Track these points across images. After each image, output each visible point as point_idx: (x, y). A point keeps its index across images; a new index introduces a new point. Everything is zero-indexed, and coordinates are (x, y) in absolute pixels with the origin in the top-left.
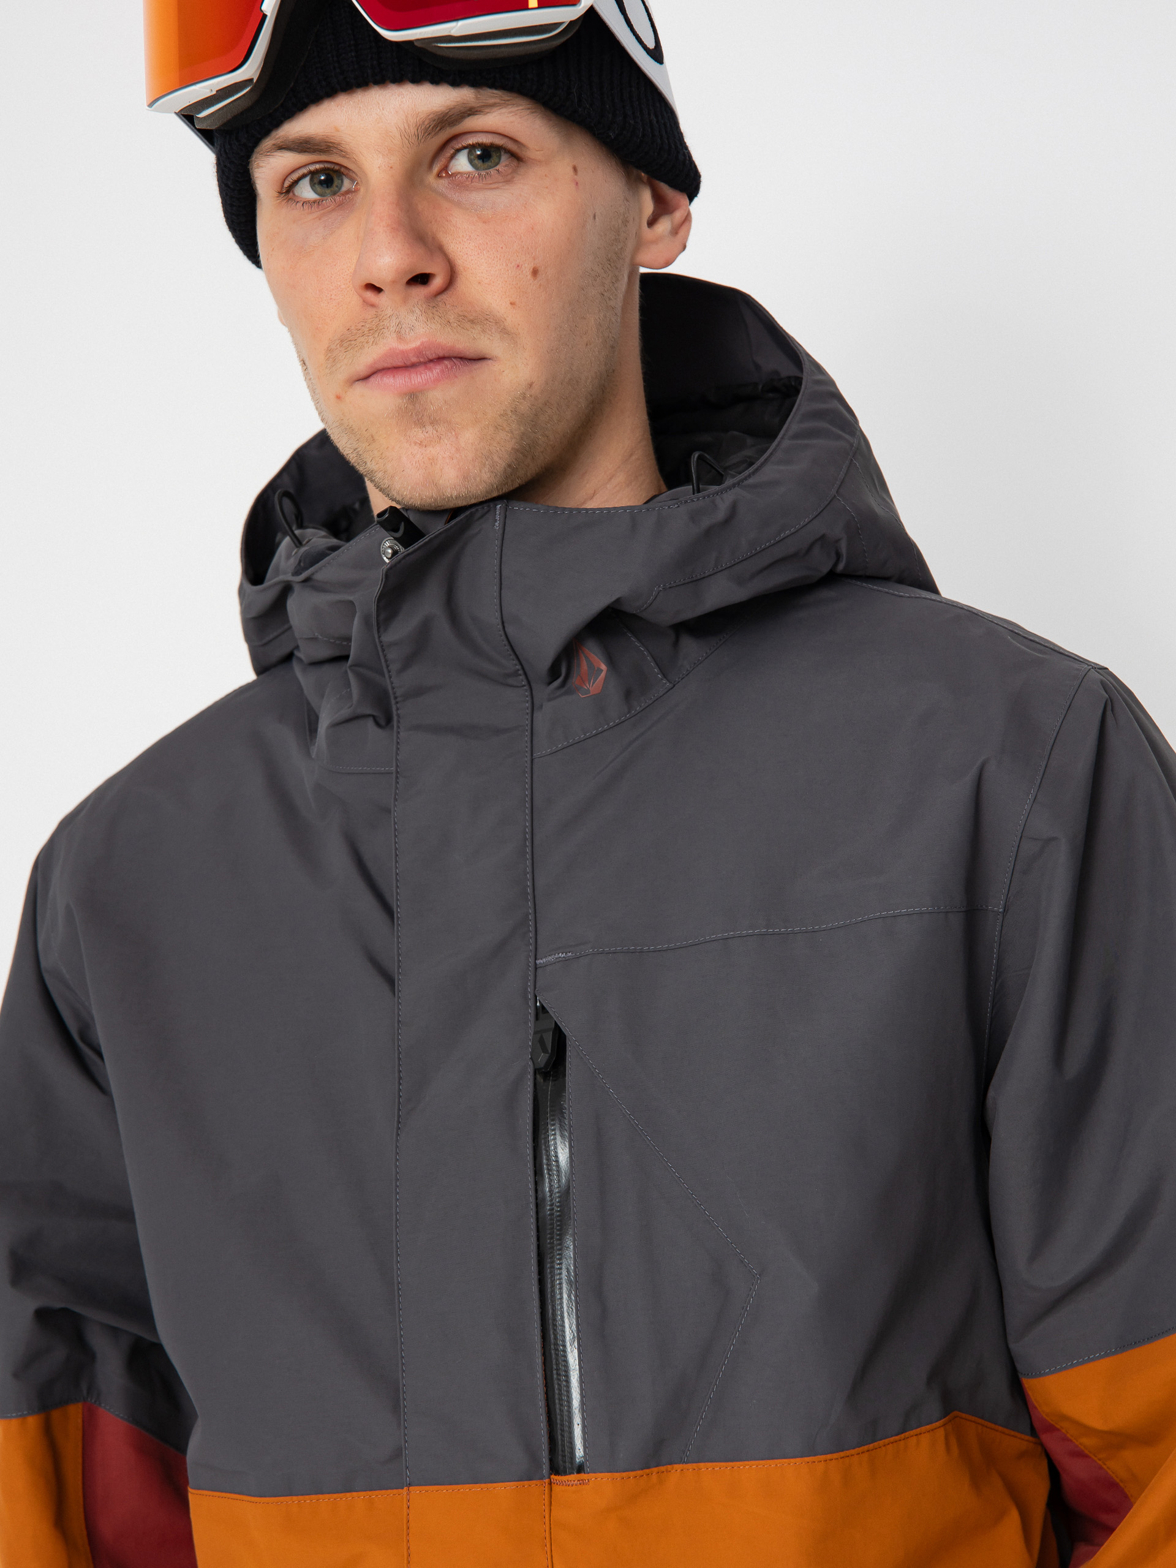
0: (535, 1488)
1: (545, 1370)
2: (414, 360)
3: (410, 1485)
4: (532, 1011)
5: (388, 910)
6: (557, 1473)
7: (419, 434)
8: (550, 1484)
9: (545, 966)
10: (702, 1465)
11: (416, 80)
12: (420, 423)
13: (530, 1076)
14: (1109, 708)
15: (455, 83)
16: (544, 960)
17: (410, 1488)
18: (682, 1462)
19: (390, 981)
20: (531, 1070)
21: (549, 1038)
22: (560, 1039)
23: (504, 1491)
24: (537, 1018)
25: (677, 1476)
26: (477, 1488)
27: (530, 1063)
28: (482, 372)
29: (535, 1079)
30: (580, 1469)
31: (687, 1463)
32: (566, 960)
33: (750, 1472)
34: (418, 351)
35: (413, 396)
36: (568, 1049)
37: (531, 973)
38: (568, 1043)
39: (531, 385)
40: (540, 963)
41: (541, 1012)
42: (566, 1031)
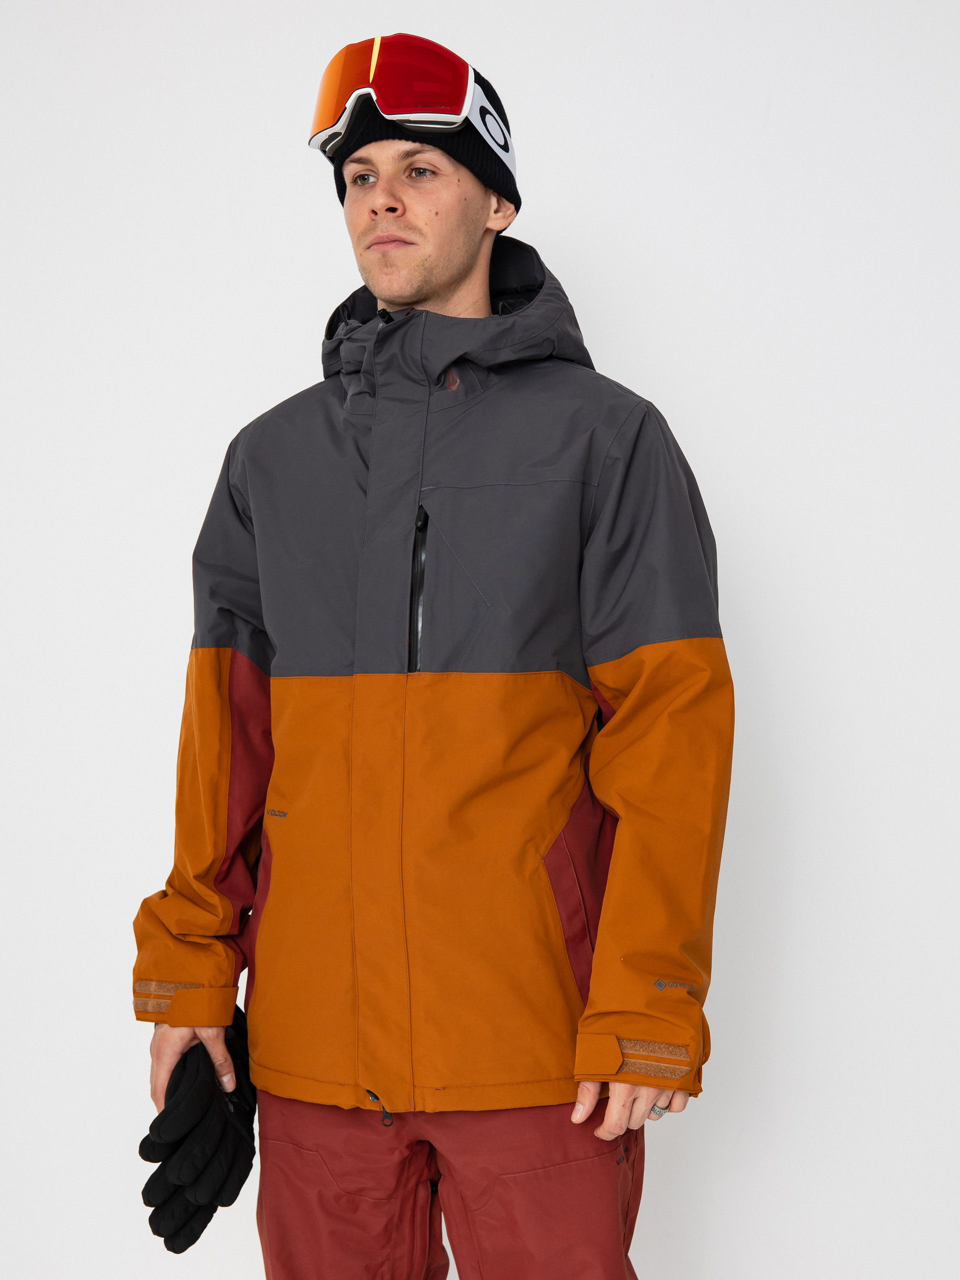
0: (402, 677)
1: (409, 641)
2: (386, 240)
3: (356, 673)
4: (417, 507)
5: (367, 467)
6: (410, 672)
7: (386, 270)
8: (407, 675)
9: (424, 491)
10: (463, 673)
11: (400, 138)
12: (387, 266)
13: (414, 531)
14: (647, 414)
15: (414, 141)
16: (424, 489)
18: (456, 671)
19: (365, 493)
20: (415, 528)
21: (422, 517)
22: (426, 518)
23: (391, 677)
24: (419, 509)
25: (454, 675)
27: (415, 526)
28: (411, 248)
29: (416, 533)
30: (419, 671)
32: (432, 489)
34: (388, 237)
35: (384, 255)
36: (429, 521)
37: (418, 493)
38: (429, 519)
39: (430, 256)
40: (422, 490)
41: (421, 507)
42: (429, 514)
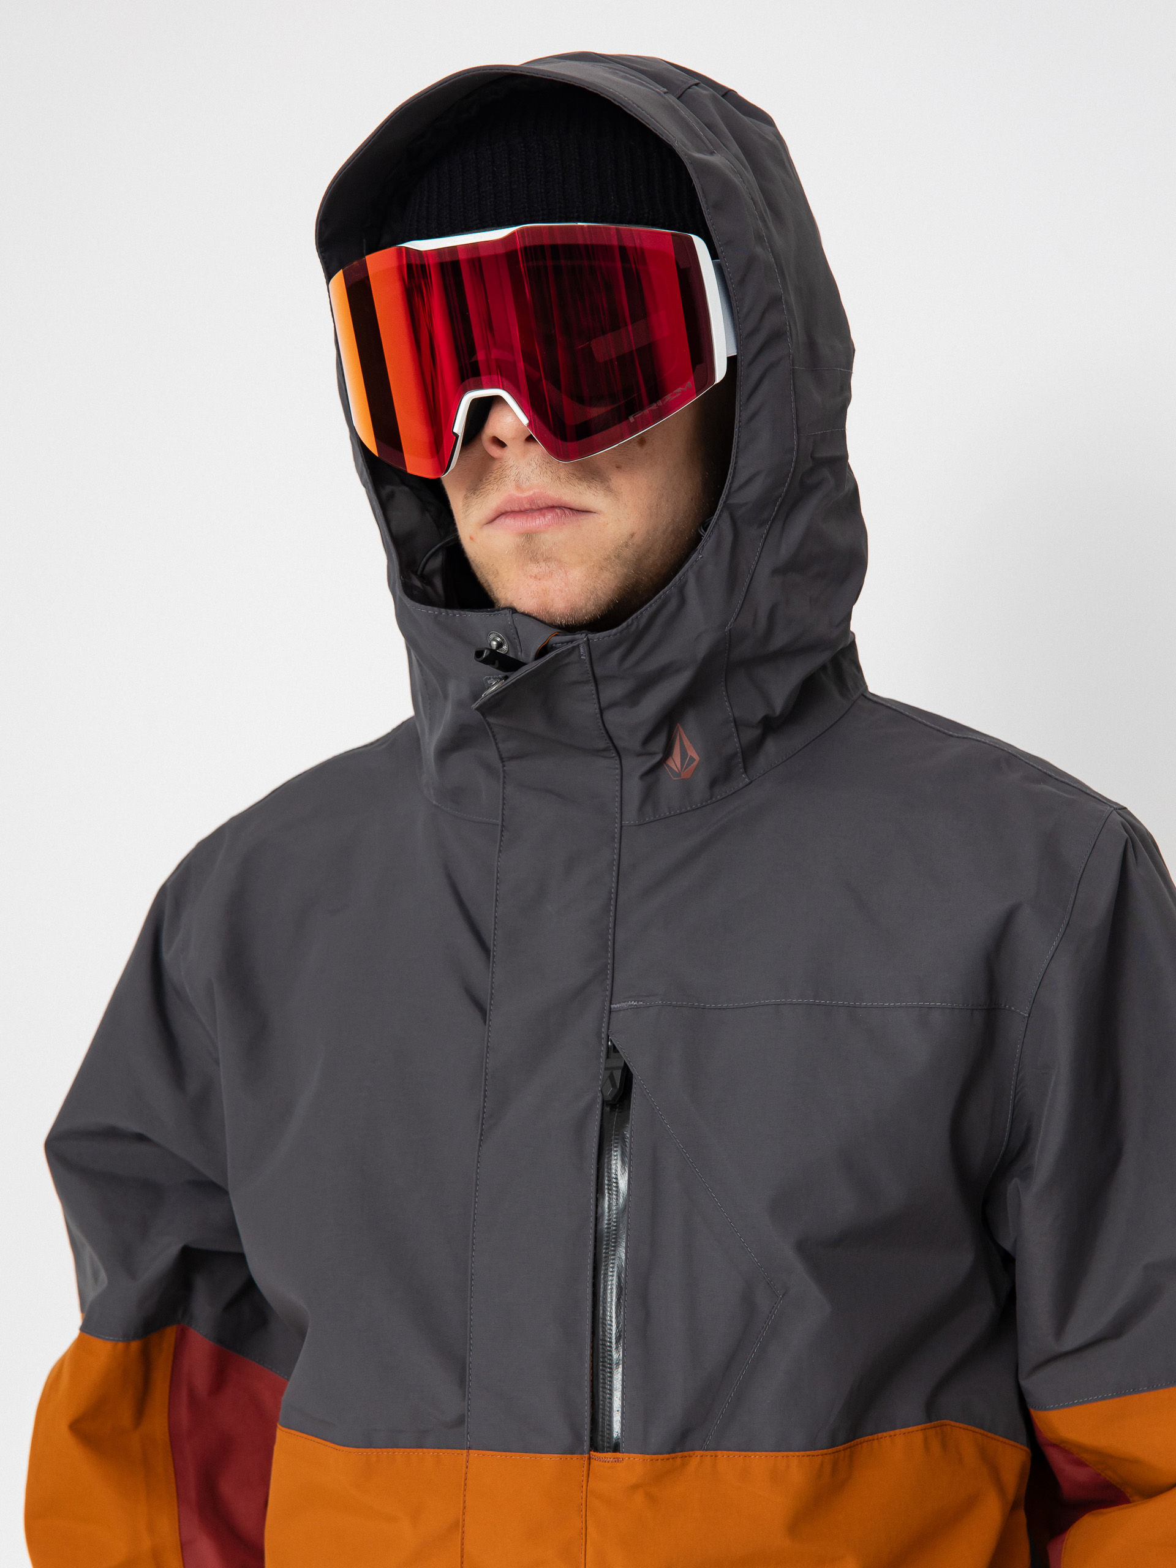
0: (576, 1461)
1: (592, 1361)
2: (527, 506)
3: (470, 1448)
4: (604, 1049)
5: (485, 948)
6: (596, 1450)
7: (534, 569)
8: (589, 1458)
9: (619, 1010)
10: (719, 1453)
12: (534, 559)
13: (599, 1106)
14: (1130, 844)
16: (618, 1005)
17: (470, 1451)
18: (701, 1449)
19: (483, 1011)
20: (599, 1100)
21: (618, 1075)
22: (627, 1076)
23: (549, 1461)
24: (608, 1057)
25: (697, 1461)
26: (526, 1457)
27: (600, 1094)
28: (587, 522)
29: (603, 1109)
30: (616, 1448)
31: (706, 1450)
32: (637, 1008)
33: (760, 1462)
34: (531, 500)
35: (529, 536)
36: (634, 1086)
37: (606, 1015)
38: (634, 1081)
39: (632, 535)
40: (614, 1008)
41: (612, 1051)
42: (634, 1070)
